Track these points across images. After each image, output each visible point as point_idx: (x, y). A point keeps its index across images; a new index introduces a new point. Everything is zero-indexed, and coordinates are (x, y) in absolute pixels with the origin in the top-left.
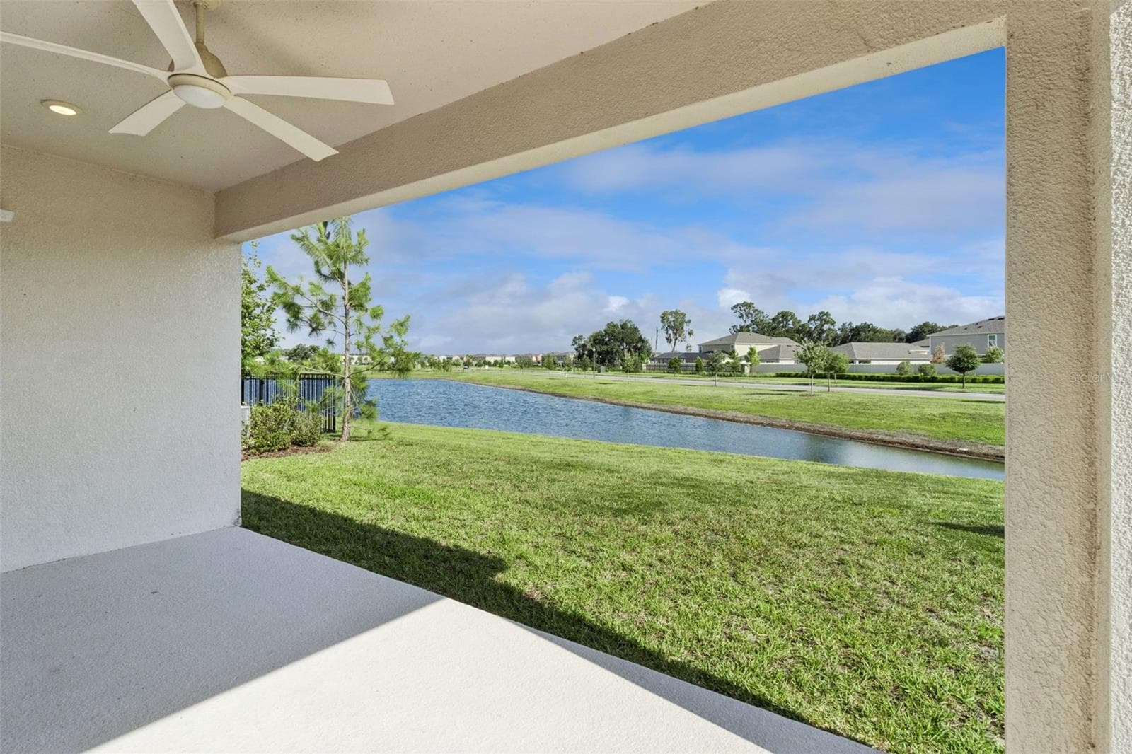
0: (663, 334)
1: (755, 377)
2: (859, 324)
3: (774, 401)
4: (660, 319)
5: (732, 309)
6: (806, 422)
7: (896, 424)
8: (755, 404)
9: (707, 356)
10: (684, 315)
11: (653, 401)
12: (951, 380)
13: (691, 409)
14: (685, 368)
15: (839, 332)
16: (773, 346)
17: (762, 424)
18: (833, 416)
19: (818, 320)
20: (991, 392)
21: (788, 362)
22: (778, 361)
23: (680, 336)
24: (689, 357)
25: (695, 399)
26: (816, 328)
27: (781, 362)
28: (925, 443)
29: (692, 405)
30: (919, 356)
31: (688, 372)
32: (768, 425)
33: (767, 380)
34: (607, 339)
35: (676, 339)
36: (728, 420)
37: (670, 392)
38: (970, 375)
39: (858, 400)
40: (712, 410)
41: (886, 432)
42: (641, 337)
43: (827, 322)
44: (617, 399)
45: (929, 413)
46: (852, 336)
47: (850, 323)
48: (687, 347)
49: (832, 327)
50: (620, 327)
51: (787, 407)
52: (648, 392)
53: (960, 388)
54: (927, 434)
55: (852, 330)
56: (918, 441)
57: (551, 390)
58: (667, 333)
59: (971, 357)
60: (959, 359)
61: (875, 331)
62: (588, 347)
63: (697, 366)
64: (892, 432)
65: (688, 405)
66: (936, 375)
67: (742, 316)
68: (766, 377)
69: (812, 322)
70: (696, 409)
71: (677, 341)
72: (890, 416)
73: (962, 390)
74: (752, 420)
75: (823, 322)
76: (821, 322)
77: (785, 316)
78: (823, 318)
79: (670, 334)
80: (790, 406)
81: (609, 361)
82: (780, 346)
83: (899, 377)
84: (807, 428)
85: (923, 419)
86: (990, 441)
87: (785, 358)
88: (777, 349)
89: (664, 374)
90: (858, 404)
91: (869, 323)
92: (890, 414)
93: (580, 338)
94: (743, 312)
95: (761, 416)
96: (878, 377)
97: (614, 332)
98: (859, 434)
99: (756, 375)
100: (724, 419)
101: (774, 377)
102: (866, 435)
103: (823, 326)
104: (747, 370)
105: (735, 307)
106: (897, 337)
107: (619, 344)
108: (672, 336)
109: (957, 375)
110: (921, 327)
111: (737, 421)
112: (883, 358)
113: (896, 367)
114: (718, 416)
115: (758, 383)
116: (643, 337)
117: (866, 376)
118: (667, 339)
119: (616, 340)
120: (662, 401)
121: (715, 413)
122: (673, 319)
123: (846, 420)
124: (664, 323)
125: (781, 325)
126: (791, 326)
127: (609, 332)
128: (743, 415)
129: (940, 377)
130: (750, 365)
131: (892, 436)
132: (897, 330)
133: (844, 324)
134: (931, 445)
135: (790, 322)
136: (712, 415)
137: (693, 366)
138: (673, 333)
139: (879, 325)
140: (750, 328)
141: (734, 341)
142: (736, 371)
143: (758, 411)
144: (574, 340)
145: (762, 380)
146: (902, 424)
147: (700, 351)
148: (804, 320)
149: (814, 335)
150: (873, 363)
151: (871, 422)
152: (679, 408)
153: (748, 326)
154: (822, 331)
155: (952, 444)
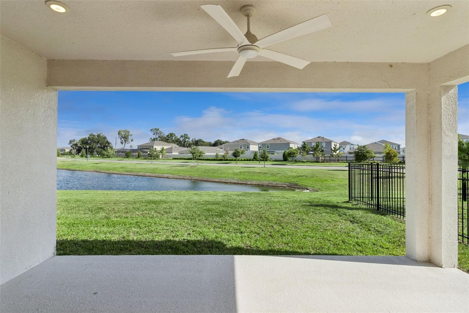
0: (119, 141)
1: (164, 159)
2: (198, 139)
3: (182, 169)
4: (118, 133)
5: (150, 131)
6: (196, 177)
7: (227, 176)
8: (175, 171)
9: (142, 150)
10: (129, 132)
11: (127, 171)
12: (232, 160)
13: (147, 174)
14: (133, 156)
15: (191, 142)
16: (169, 147)
17: (180, 179)
18: (206, 174)
19: (184, 137)
20: (244, 164)
21: (175, 153)
22: (172, 153)
23: (127, 141)
24: (134, 151)
25: (147, 169)
26: (183, 140)
27: (173, 154)
28: (237, 182)
29: (147, 172)
30: (220, 152)
31: (134, 158)
32: (182, 179)
33: (170, 161)
34: (89, 142)
35: (125, 143)
36: (166, 178)
37: (135, 167)
38: (238, 158)
39: (212, 168)
40: (157, 174)
41: (225, 179)
42: (107, 141)
43: (187, 138)
44: (108, 171)
45: (236, 171)
46: (196, 143)
47: (195, 139)
48: (131, 146)
49: (188, 140)
50: (96, 136)
51: (188, 172)
52: (124, 167)
53: (235, 162)
54: (237, 179)
55: (195, 141)
56: (235, 182)
57: (65, 168)
58: (121, 140)
59: (239, 152)
60: (235, 153)
61: (203, 142)
62: (78, 145)
63: (138, 155)
64: (227, 179)
65: (145, 172)
66: (227, 158)
67: (154, 134)
68: (168, 159)
69: (182, 138)
70: (149, 174)
71: (126, 144)
72: (224, 173)
73: (236, 163)
74: (175, 177)
75: (186, 138)
76: (185, 138)
77: (171, 135)
78: (185, 136)
79: (122, 141)
80: (189, 171)
81: (91, 152)
82: (172, 147)
83: (216, 159)
84: (197, 179)
85: (235, 174)
86: (255, 180)
87: (175, 151)
88: (171, 148)
89: (122, 159)
90: (213, 169)
91: (201, 139)
92: (224, 172)
93: (74, 140)
94: (155, 132)
95: (179, 176)
96: (210, 159)
97: (93, 138)
98: (216, 180)
99: (165, 158)
100: (163, 178)
101: (172, 159)
102: (219, 181)
103: (185, 139)
104: (161, 157)
105: (152, 130)
106: (210, 145)
107: (96, 144)
108: (123, 141)
109: (234, 158)
110: (217, 141)
111: (169, 178)
112: (209, 152)
113: (215, 155)
114: (160, 176)
115: (167, 162)
116: (109, 141)
117: (206, 159)
118: (121, 142)
119: (94, 142)
120: (132, 171)
121: (159, 175)
122: (124, 134)
123: (211, 175)
124: (119, 135)
125: (170, 138)
126: (174, 139)
127: (91, 138)
128: (171, 175)
129: (229, 159)
130: (162, 155)
131: (227, 180)
132: (210, 142)
133: (193, 139)
134: (240, 182)
135: (173, 137)
136: (158, 176)
137: (136, 155)
138: (124, 140)
139: (204, 140)
140: (158, 139)
141: (154, 144)
142: (156, 157)
143: (176, 174)
144: (70, 142)
145: (168, 161)
146: (229, 176)
147: (138, 148)
148: (179, 137)
149: (182, 143)
150: (206, 154)
151: (219, 176)
152: (142, 174)
153: (157, 138)
154: (185, 142)
155: (245, 182)
